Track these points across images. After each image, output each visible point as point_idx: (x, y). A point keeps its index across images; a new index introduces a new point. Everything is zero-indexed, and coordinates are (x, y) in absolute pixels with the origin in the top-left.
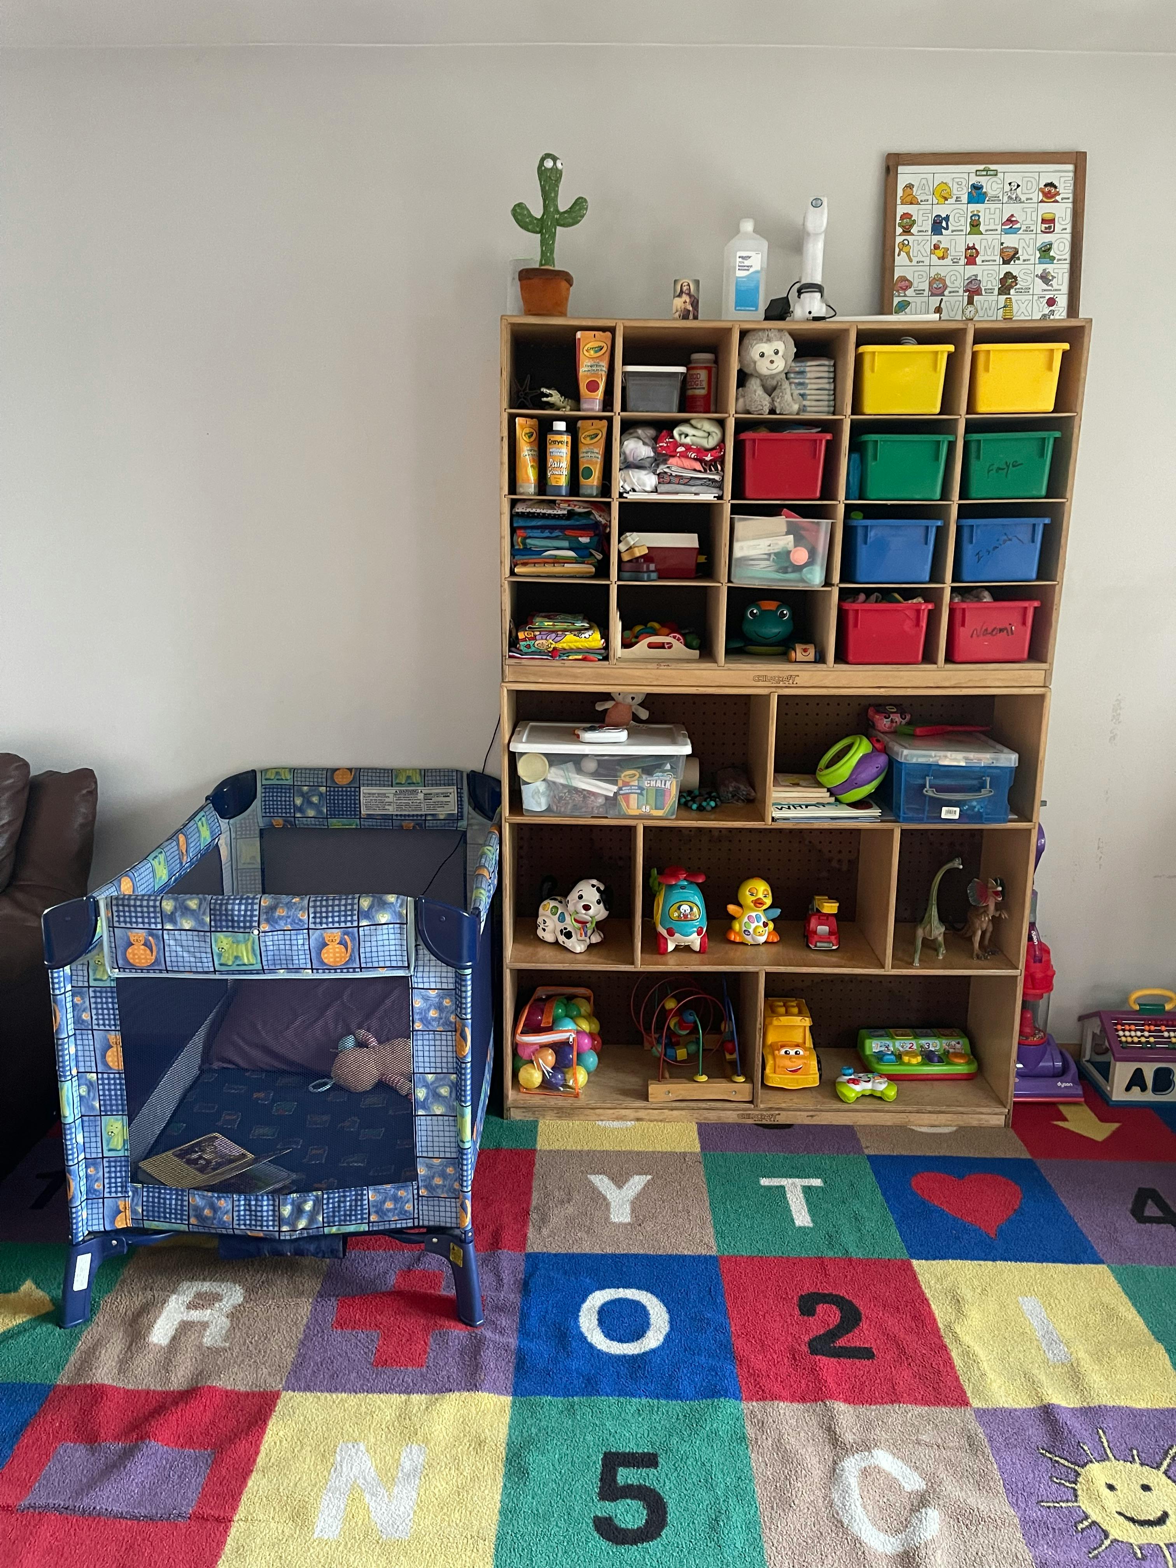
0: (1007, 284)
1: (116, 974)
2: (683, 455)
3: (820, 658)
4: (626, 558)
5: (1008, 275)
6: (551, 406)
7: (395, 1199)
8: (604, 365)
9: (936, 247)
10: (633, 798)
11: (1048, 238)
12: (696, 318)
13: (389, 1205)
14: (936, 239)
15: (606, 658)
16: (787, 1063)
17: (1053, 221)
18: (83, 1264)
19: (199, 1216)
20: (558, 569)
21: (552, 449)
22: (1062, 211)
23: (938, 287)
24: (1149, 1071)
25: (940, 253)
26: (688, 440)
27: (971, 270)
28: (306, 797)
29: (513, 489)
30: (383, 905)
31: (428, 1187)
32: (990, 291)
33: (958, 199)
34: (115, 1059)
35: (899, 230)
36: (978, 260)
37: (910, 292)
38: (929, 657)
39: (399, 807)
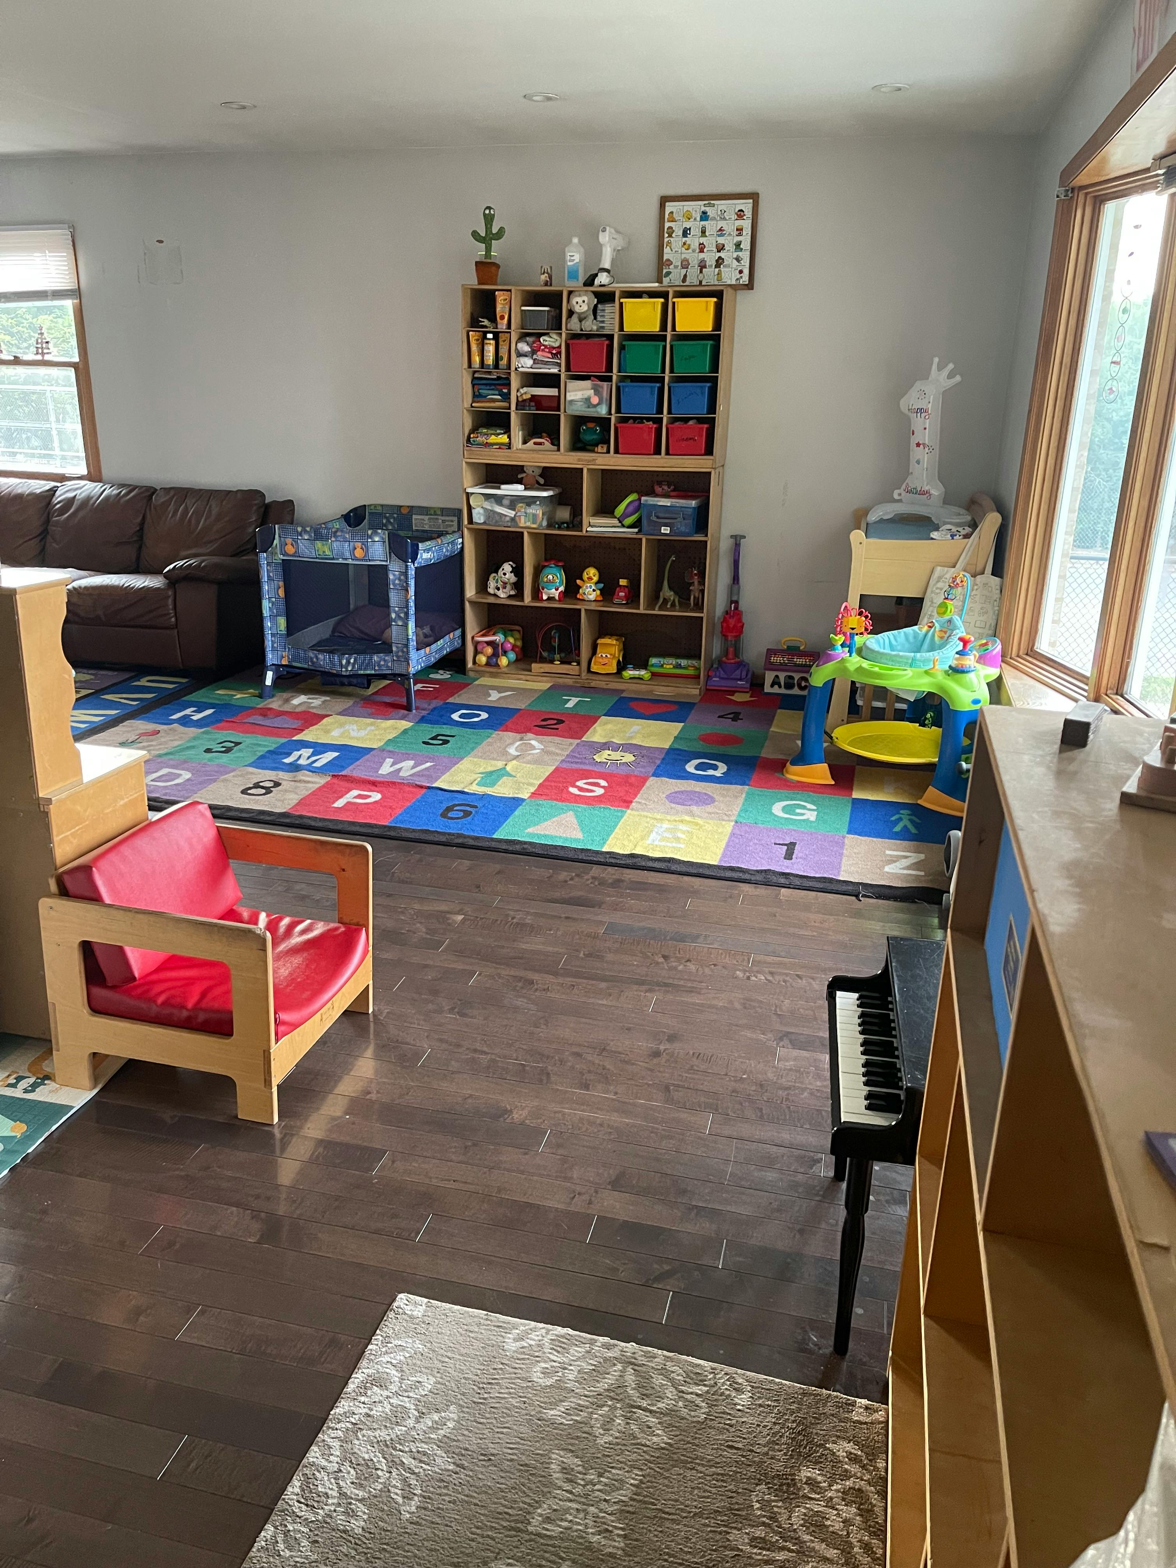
0: (719, 262)
1: (282, 557)
2: (543, 350)
3: (608, 452)
4: (520, 399)
5: (720, 258)
6: (485, 327)
7: (385, 661)
8: (507, 307)
9: (684, 244)
10: (523, 518)
11: (739, 238)
12: (551, 285)
13: (382, 663)
14: (684, 239)
15: (510, 448)
16: (601, 660)
17: (742, 230)
18: (270, 675)
19: (312, 661)
20: (492, 405)
21: (486, 347)
22: (747, 224)
23: (685, 264)
24: (782, 676)
25: (686, 247)
26: (546, 343)
27: (702, 256)
28: (388, 519)
29: (470, 366)
30: (376, 534)
31: (398, 656)
32: (711, 266)
33: (695, 219)
34: (281, 592)
35: (666, 235)
36: (705, 250)
37: (671, 267)
38: (657, 452)
39: (430, 526)
